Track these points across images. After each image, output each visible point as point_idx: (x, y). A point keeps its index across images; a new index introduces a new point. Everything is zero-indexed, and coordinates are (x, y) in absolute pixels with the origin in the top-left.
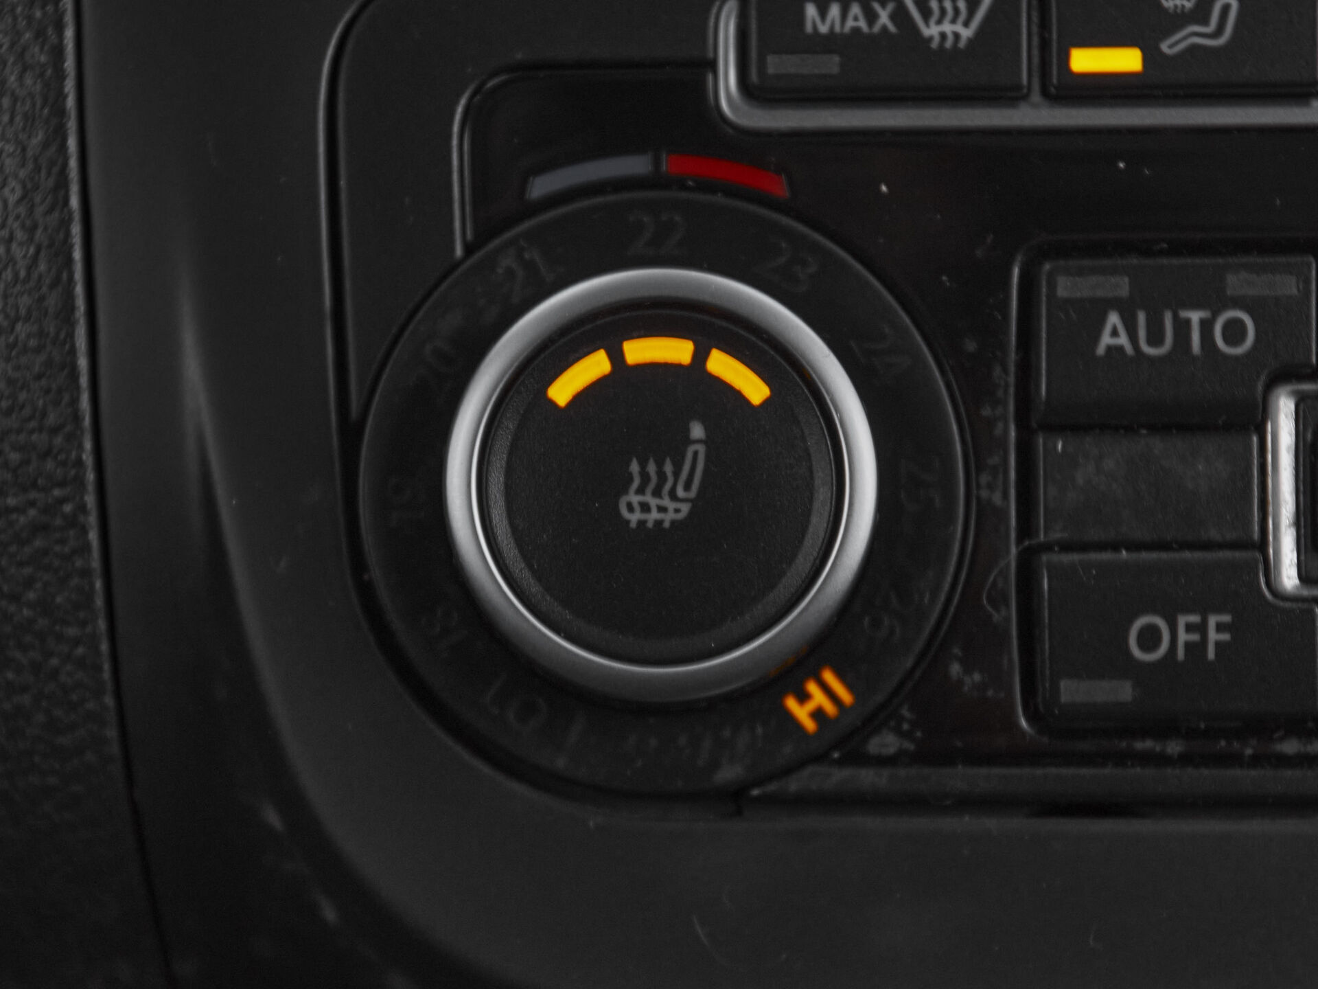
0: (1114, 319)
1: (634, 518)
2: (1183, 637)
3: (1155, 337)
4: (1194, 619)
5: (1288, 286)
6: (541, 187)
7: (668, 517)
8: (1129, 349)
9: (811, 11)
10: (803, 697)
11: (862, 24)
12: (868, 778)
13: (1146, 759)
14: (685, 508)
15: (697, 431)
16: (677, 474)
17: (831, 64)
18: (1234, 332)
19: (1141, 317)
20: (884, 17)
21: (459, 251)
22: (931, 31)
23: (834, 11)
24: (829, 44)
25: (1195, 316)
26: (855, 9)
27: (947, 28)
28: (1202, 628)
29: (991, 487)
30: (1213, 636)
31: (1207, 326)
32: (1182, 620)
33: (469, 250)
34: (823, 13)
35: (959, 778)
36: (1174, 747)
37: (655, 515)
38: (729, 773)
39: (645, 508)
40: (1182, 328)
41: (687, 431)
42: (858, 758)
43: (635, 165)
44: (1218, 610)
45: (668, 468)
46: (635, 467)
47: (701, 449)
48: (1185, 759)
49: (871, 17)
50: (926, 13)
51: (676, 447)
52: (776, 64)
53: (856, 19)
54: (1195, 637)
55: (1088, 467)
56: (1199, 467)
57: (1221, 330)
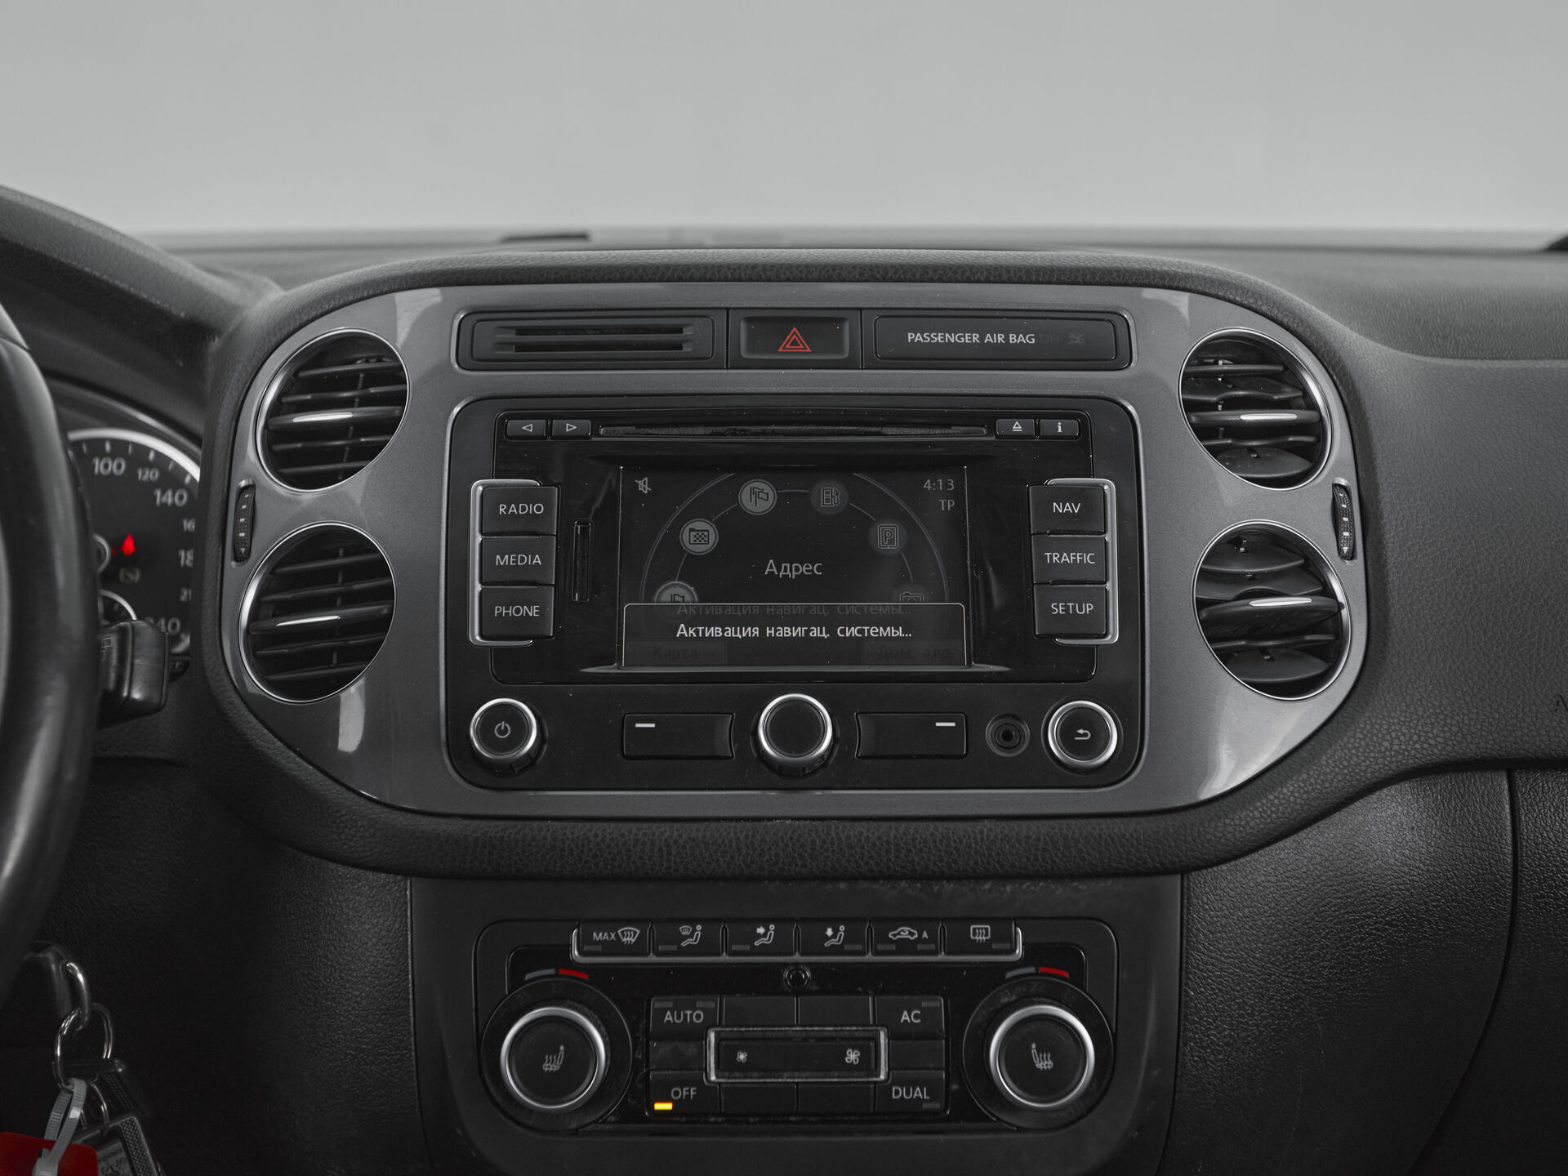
0: (669, 1013)
1: (546, 1069)
2: (684, 1093)
3: (679, 1018)
4: (687, 1089)
5: (712, 1005)
6: (528, 977)
7: (555, 1070)
8: (672, 1021)
9: (595, 934)
11: (607, 938)
12: (607, 1127)
13: (678, 1122)
14: (559, 1067)
15: (562, 1048)
16: (557, 1057)
17: (599, 948)
18: (698, 1016)
19: (675, 1013)
20: (613, 936)
21: (507, 993)
22: (625, 940)
23: (601, 934)
24: (600, 943)
25: (689, 1012)
26: (606, 934)
27: (628, 939)
28: (689, 1091)
29: (639, 1054)
30: (692, 1093)
31: (691, 1015)
32: (684, 1090)
33: (510, 992)
34: (598, 935)
35: (631, 1126)
36: (684, 1119)
38: (573, 1126)
39: (549, 1067)
40: (685, 1015)
41: (559, 1048)
42: (605, 1122)
43: (551, 971)
44: (694, 1086)
45: (555, 1057)
46: (547, 1057)
47: (563, 1053)
48: (687, 1122)
49: (610, 936)
50: (623, 936)
51: (557, 1051)
52: (586, 948)
53: (606, 936)
54: (688, 1093)
55: (661, 1050)
56: (690, 1049)
57: (695, 1016)
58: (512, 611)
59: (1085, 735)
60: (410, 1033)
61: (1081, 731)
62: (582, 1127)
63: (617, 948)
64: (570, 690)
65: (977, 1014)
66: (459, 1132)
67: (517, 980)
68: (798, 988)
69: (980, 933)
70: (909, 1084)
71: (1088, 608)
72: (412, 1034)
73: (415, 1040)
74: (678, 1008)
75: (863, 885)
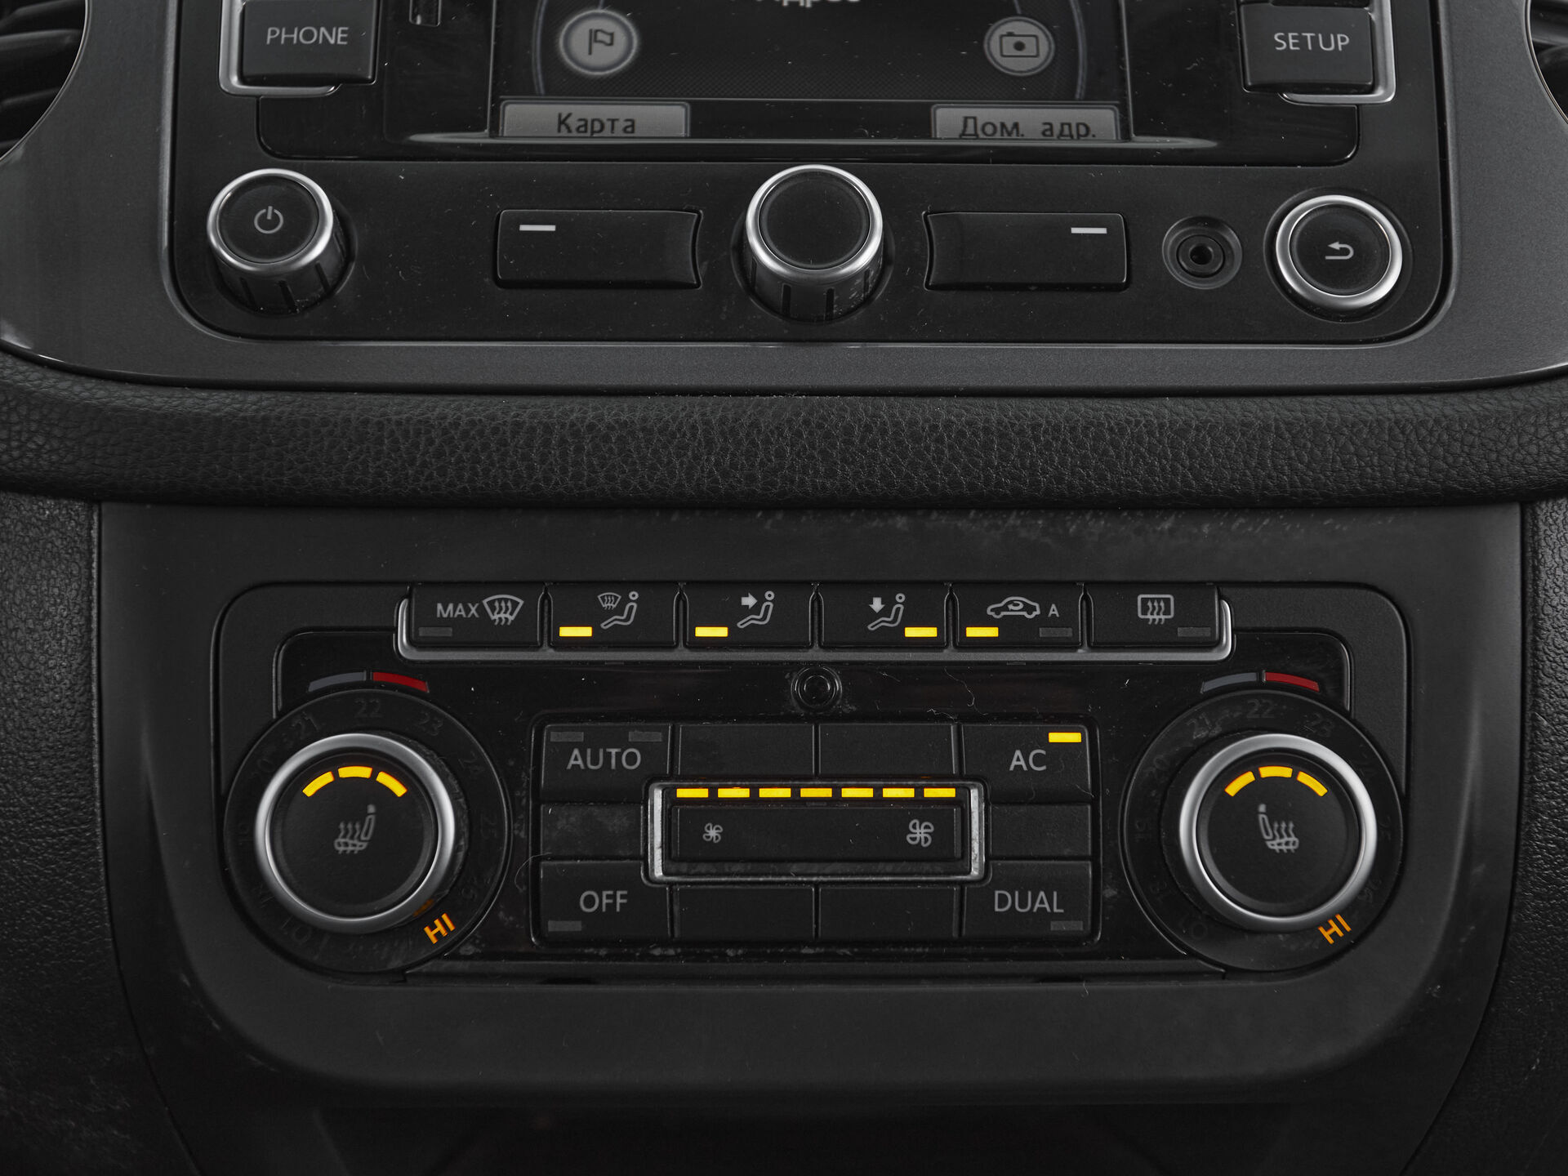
0: (576, 752)
1: (341, 849)
2: (605, 901)
3: (595, 761)
4: (610, 892)
5: (657, 737)
6: (314, 686)
7: (357, 849)
8: (582, 767)
9: (440, 607)
10: (433, 927)
11: (463, 613)
12: (460, 966)
13: (590, 957)
14: (365, 845)
15: (371, 809)
16: (361, 828)
17: (449, 632)
18: (631, 759)
19: (589, 751)
20: (473, 610)
21: (274, 716)
22: (495, 617)
23: (451, 607)
24: (449, 622)
25: (614, 751)
26: (460, 606)
27: (502, 615)
28: (614, 897)
29: (520, 829)
30: (619, 901)
31: (619, 755)
32: (605, 893)
33: (280, 715)
34: (445, 609)
35: (503, 966)
36: (603, 952)
37: (350, 848)
38: (395, 963)
39: (346, 844)
40: (608, 756)
41: (366, 809)
42: (455, 957)
43: (361, 677)
44: (622, 889)
45: (357, 826)
46: (342, 826)
47: (373, 817)
48: (608, 957)
49: (468, 610)
50: (493, 609)
51: (361, 817)
52: (422, 632)
53: (460, 611)
54: (610, 901)
55: (563, 821)
56: (615, 820)
57: (625, 758)
58: (297, 36)
59: (1344, 252)
60: (93, 792)
61: (1336, 246)
62: (410, 967)
63: (481, 633)
64: (401, 171)
65: (1154, 758)
66: (186, 981)
67: (294, 693)
68: (818, 708)
69: (1156, 610)
70: (1026, 885)
71: (1340, 41)
72: (98, 794)
73: (102, 807)
74: (591, 744)
75: (938, 521)
